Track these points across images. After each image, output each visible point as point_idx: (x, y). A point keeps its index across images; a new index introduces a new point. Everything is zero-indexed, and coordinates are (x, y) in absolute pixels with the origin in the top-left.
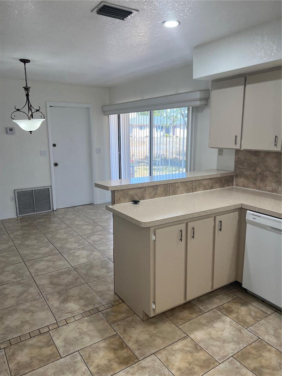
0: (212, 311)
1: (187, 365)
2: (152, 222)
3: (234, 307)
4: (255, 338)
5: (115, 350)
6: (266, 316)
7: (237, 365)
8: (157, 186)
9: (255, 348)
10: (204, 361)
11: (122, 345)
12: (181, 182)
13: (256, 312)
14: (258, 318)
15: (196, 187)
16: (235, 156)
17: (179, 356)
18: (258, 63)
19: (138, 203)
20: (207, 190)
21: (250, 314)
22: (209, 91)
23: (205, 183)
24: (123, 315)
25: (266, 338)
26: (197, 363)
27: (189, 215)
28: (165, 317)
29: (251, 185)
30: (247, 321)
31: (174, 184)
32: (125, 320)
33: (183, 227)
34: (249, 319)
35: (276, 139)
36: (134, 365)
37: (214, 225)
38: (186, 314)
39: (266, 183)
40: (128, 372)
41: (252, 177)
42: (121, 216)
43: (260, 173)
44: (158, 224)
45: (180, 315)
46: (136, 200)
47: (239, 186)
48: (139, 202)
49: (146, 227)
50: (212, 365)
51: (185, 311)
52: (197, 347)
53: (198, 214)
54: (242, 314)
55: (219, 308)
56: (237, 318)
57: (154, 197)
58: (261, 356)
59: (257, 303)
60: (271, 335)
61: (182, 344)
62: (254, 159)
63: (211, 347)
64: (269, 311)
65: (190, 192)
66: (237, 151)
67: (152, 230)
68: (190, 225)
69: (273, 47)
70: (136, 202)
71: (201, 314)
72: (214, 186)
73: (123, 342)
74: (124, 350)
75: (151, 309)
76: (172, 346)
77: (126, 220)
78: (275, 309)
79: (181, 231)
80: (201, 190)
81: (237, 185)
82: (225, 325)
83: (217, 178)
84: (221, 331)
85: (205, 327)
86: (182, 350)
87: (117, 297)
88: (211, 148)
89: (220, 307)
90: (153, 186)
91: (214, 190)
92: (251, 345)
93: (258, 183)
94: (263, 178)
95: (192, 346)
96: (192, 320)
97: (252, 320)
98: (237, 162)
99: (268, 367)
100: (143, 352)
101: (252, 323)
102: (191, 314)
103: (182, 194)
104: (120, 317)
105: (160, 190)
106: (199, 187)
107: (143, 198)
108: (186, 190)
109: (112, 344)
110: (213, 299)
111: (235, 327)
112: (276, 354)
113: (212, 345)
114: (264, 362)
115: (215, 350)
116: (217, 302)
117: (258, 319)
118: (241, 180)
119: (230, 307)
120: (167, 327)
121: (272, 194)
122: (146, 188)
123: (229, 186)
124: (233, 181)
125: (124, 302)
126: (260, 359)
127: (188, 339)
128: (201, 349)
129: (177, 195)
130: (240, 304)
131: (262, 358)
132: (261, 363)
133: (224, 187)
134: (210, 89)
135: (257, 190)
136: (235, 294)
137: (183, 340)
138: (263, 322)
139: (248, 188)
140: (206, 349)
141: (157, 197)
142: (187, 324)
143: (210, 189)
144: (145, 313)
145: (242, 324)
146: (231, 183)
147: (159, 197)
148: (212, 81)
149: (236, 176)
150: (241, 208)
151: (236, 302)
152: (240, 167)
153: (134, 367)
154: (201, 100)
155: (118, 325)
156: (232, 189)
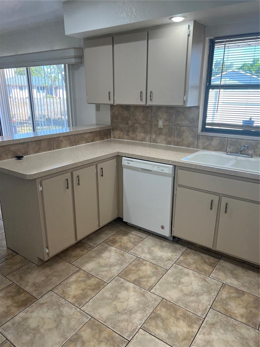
0: (100, 245)
1: (81, 292)
2: (37, 174)
3: (117, 238)
4: (135, 258)
5: (12, 297)
6: (142, 239)
7: (121, 281)
8: (40, 140)
9: (134, 265)
10: (95, 285)
11: (20, 291)
12: (64, 136)
13: (134, 239)
14: (136, 242)
15: (79, 140)
16: (111, 112)
17: (74, 287)
18: (122, 24)
19: (21, 158)
20: (89, 142)
21: (130, 241)
22: (83, 50)
23: (86, 136)
24: (18, 265)
25: (143, 256)
26: (90, 288)
27: (73, 164)
28: (59, 258)
29: (125, 136)
30: (128, 246)
31: (57, 138)
32: (21, 269)
33: (68, 176)
34: (130, 245)
35: (141, 94)
36: (33, 304)
37: (96, 172)
38: (78, 251)
39: (137, 134)
40: (27, 312)
41: (125, 130)
42: (4, 172)
43: (131, 126)
44: (44, 176)
45: (72, 254)
46: (20, 155)
47: (116, 138)
48: (23, 157)
49: (31, 179)
50: (102, 287)
51: (77, 250)
52: (89, 276)
53: (81, 163)
54: (124, 242)
55: (106, 242)
56: (120, 246)
57: (38, 152)
58: (139, 270)
59: (135, 231)
60: (146, 253)
61: (76, 277)
62: (126, 114)
63: (100, 273)
64: (144, 236)
65: (74, 146)
66: (112, 106)
67: (38, 181)
68: (75, 174)
69: (133, 9)
70: (19, 158)
71: (91, 249)
72: (95, 139)
73: (20, 288)
74: (22, 294)
75: (45, 254)
76: (67, 280)
77: (10, 175)
78: (149, 233)
79: (67, 180)
80: (83, 143)
81: (114, 137)
82: (111, 253)
83: (97, 131)
84: (108, 258)
85: (95, 259)
86: (76, 281)
87: (11, 251)
88: (89, 103)
89: (106, 240)
90: (36, 141)
91: (95, 142)
92: (131, 264)
93: (131, 134)
94: (134, 130)
95: (85, 276)
96: (84, 256)
97: (132, 245)
98: (113, 117)
99: (145, 277)
100: (40, 292)
101: (132, 247)
102: (82, 251)
103: (66, 147)
104: (15, 268)
105: (44, 144)
106: (82, 140)
107: (27, 153)
108: (70, 144)
109: (9, 292)
110: (101, 235)
111: (119, 254)
112: (150, 266)
113: (101, 271)
114: (141, 274)
115: (104, 274)
116: (104, 237)
117: (136, 244)
118: (117, 133)
119: (114, 239)
120: (62, 266)
121: (141, 143)
122: (29, 143)
123: (107, 138)
124: (110, 134)
125: (18, 254)
126: (139, 272)
127: (81, 271)
128: (92, 277)
129: (61, 148)
130: (122, 235)
131: (140, 271)
132: (140, 275)
133: (103, 140)
134: (83, 47)
135: (130, 141)
136: (118, 228)
137: (76, 273)
138: (140, 244)
139: (123, 139)
140: (96, 275)
141: (42, 151)
142: (79, 260)
143: (91, 142)
144: (40, 259)
145: (124, 250)
146: (109, 136)
147: (44, 152)
148: (84, 39)
149: (113, 129)
150: (118, 156)
151: (120, 234)
152: (116, 121)
153: (33, 306)
154: (75, 57)
155: (13, 275)
156: (111, 141)
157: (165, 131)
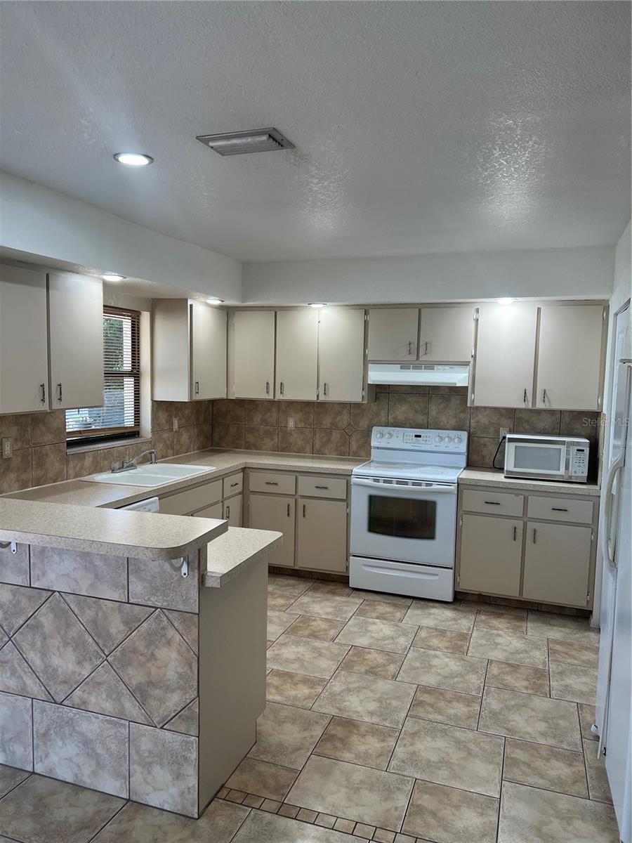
157: (17, 461)
